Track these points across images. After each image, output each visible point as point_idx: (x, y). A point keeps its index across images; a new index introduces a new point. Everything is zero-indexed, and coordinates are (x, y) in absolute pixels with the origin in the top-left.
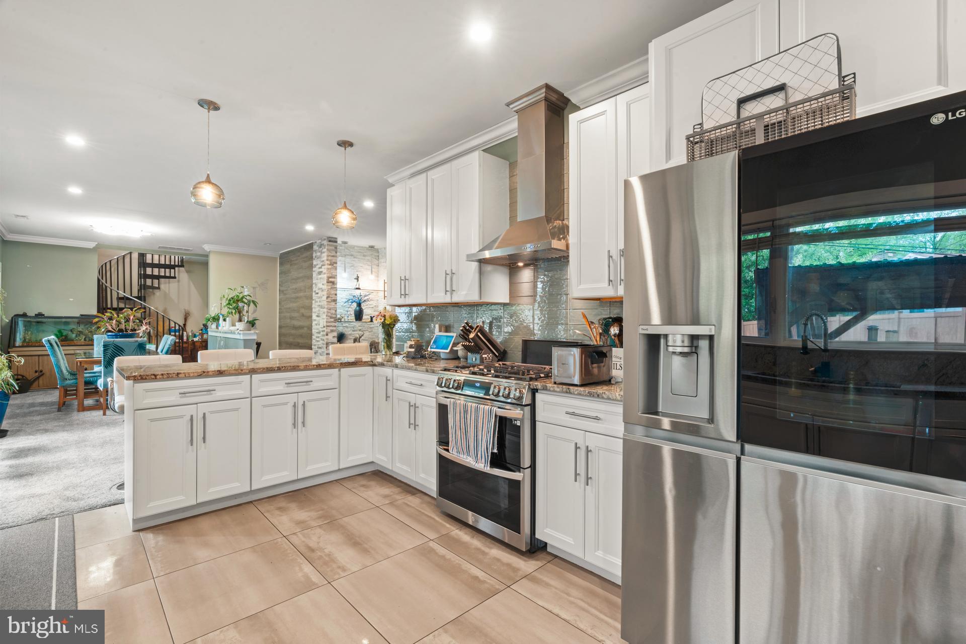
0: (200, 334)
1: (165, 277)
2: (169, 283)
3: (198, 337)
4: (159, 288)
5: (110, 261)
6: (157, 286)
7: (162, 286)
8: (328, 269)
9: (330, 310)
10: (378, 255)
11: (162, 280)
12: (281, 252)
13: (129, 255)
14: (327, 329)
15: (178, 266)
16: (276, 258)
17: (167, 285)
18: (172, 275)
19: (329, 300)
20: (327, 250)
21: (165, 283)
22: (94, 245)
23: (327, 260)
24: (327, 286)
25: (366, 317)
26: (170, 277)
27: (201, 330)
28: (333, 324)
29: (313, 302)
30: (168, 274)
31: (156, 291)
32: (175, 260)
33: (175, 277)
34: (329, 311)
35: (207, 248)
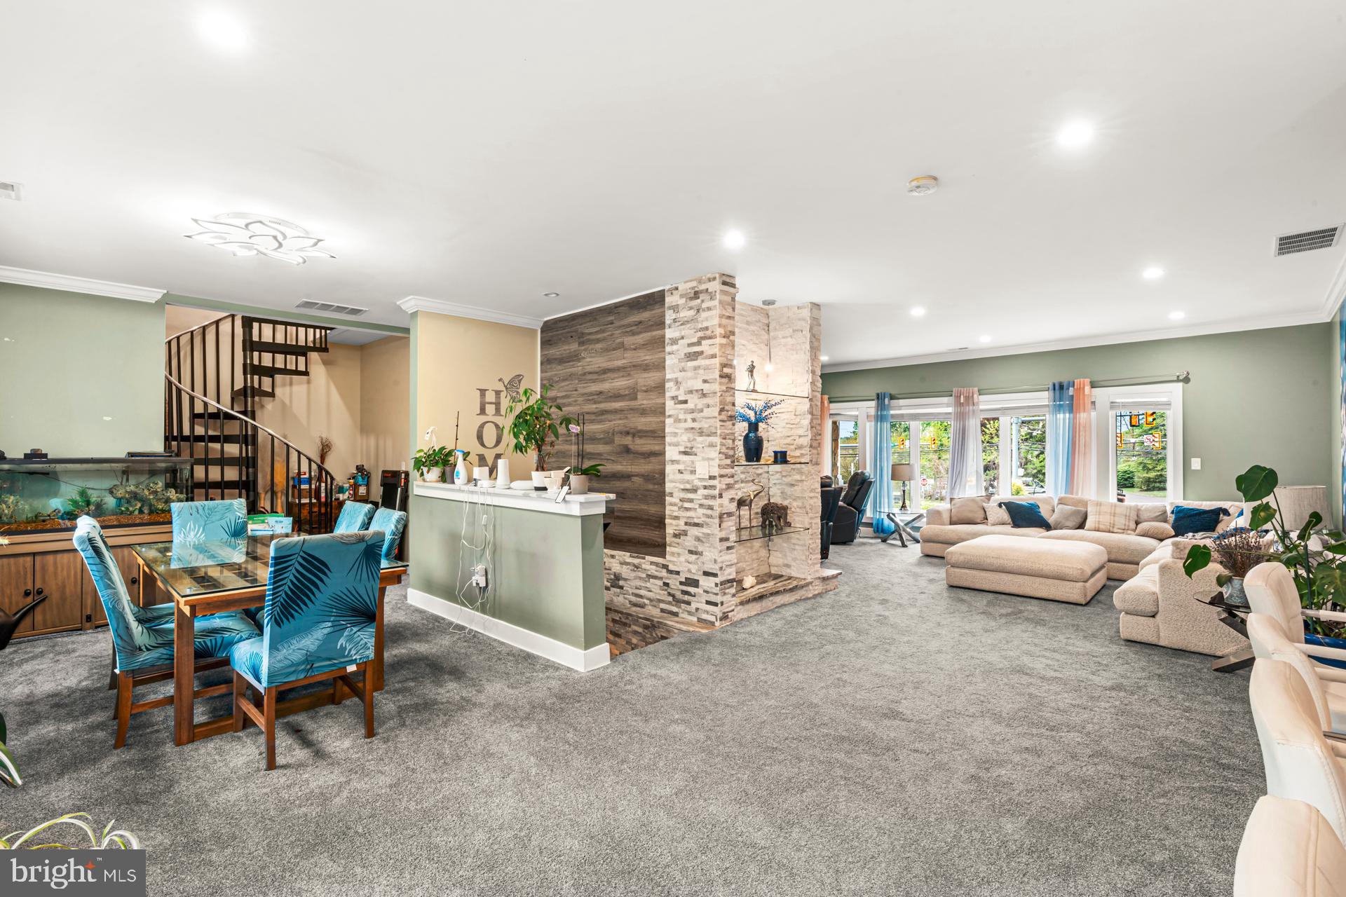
0: (351, 486)
1: (285, 371)
2: (291, 384)
3: (347, 493)
4: (272, 395)
5: (178, 338)
6: (270, 391)
7: (278, 391)
8: (721, 345)
9: (725, 439)
10: (766, 322)
11: (278, 377)
12: (546, 319)
13: (214, 326)
14: (720, 482)
15: (314, 349)
16: (535, 331)
17: (288, 389)
18: (302, 368)
19: (724, 417)
20: (721, 302)
21: (284, 385)
22: (159, 296)
23: (720, 326)
24: (721, 384)
25: (767, 453)
26: (296, 372)
27: (354, 478)
28: (729, 471)
29: (668, 421)
30: (291, 366)
31: (266, 400)
32: (304, 337)
33: (306, 373)
34: (724, 441)
35: (409, 304)
